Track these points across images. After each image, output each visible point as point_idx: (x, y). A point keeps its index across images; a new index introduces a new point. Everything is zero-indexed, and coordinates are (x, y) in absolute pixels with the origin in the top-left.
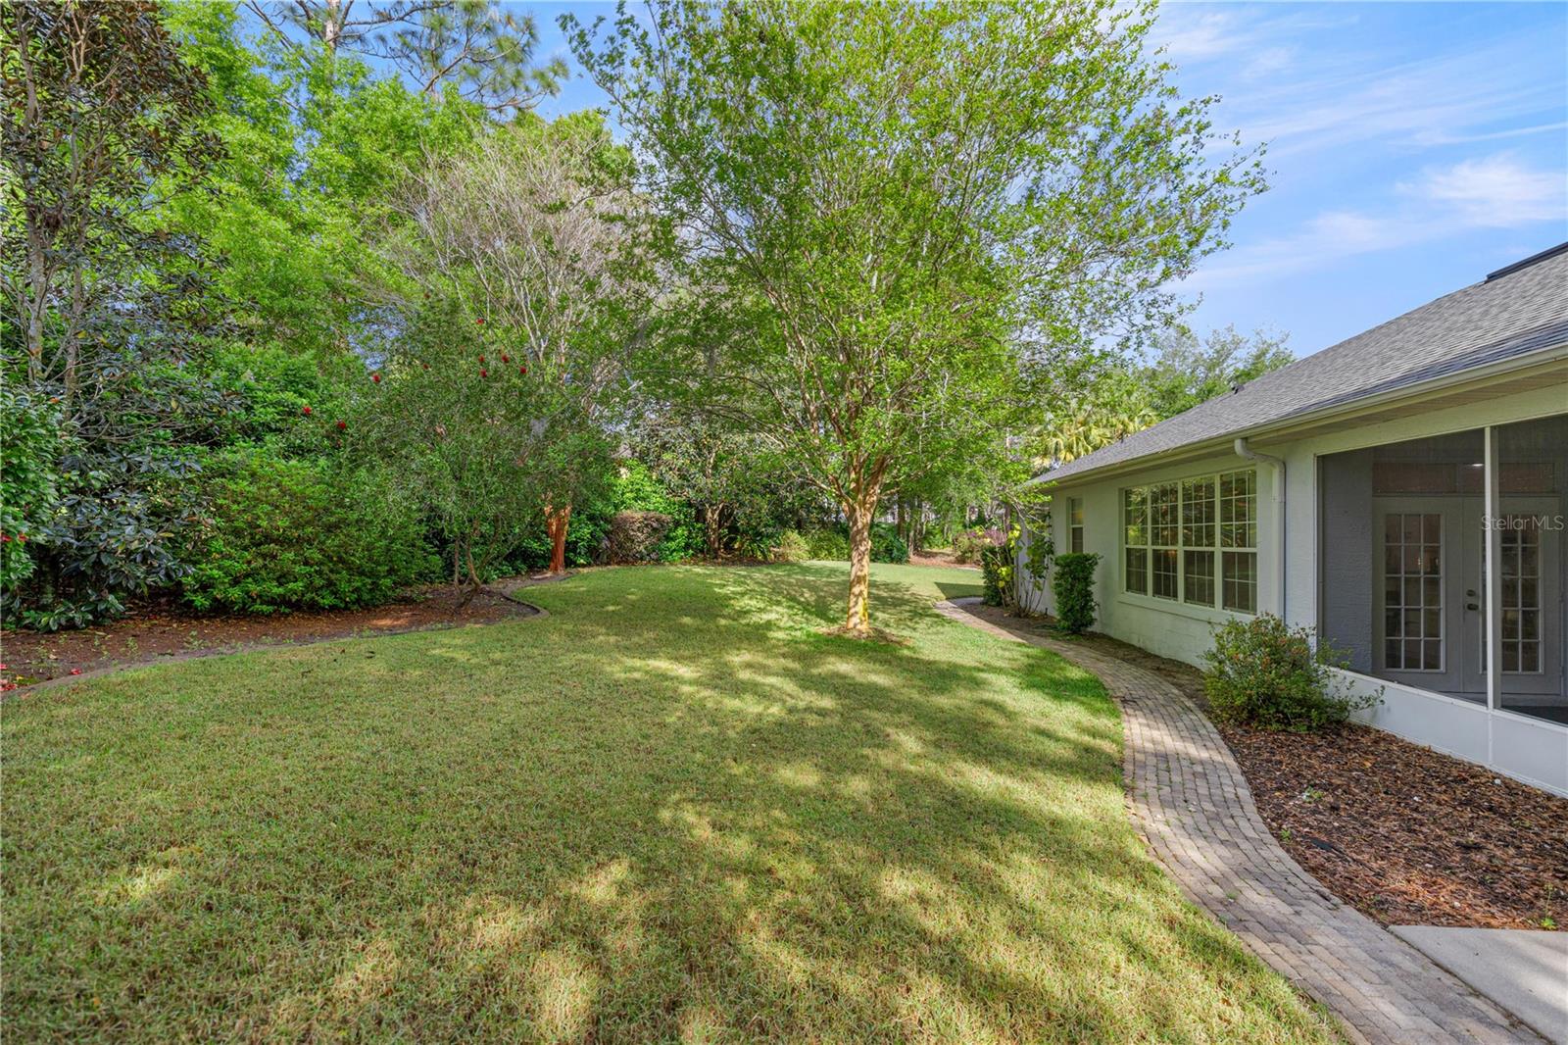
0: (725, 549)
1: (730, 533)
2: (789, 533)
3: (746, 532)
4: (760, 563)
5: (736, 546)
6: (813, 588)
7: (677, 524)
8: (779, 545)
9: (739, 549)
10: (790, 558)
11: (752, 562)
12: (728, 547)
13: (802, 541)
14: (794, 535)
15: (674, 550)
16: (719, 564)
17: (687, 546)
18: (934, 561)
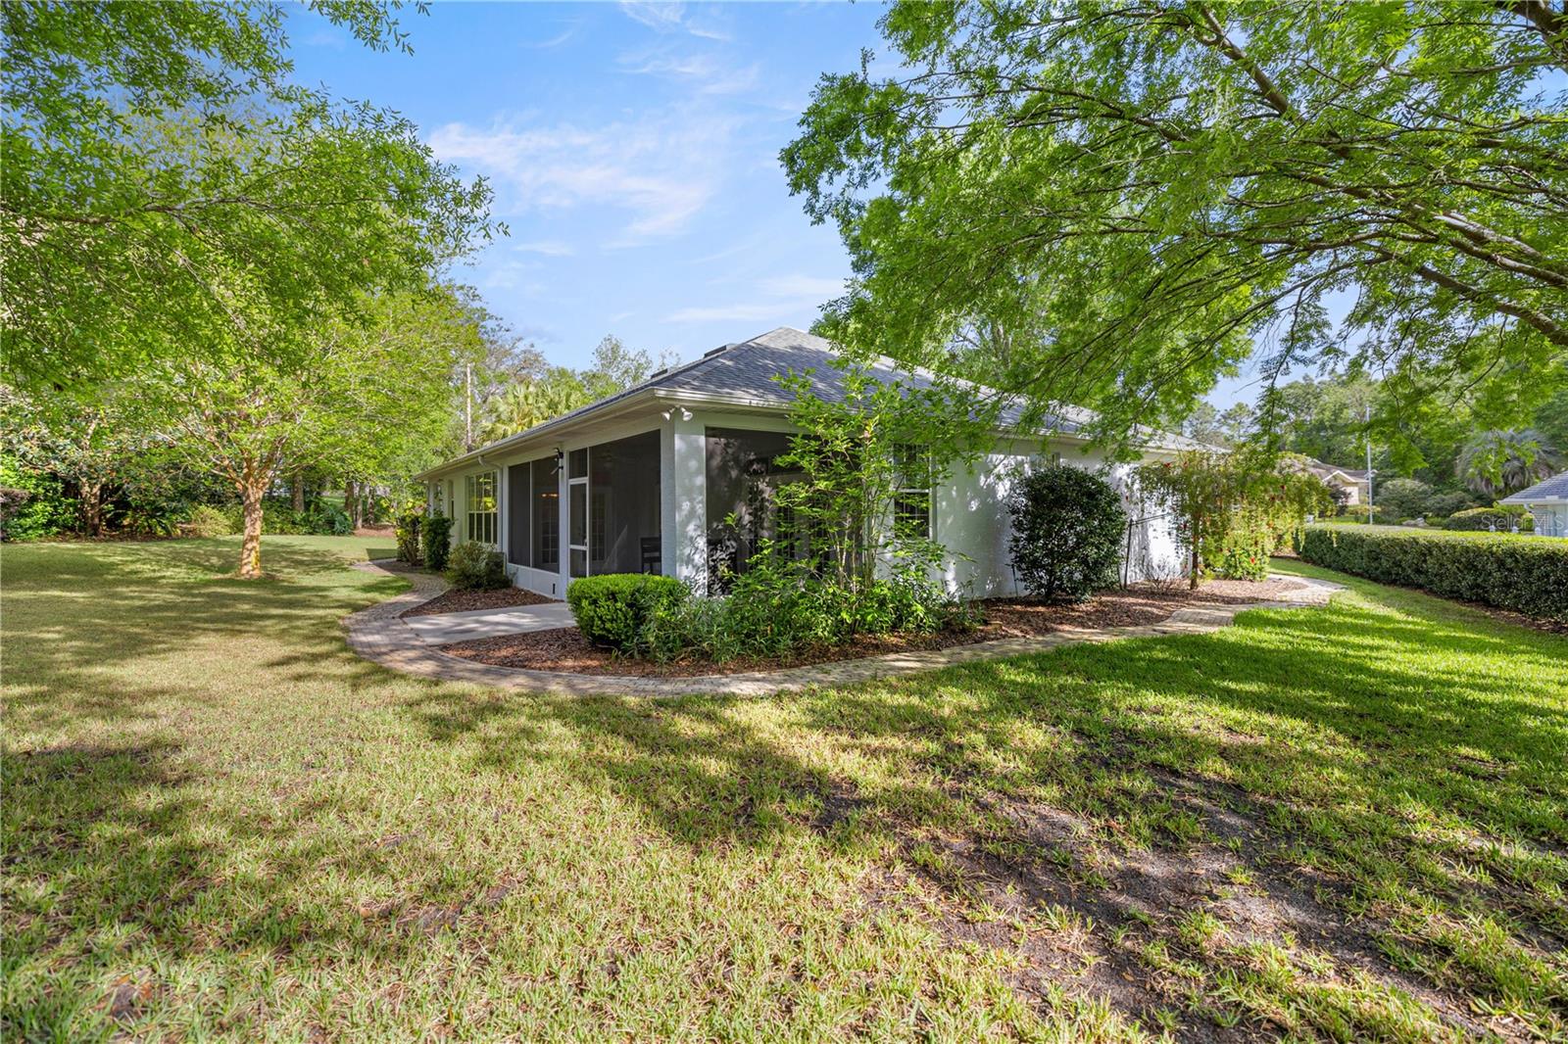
0: (108, 525)
1: (116, 508)
2: (202, 508)
3: (142, 508)
4: (161, 539)
5: (125, 523)
6: (219, 555)
7: (33, 499)
8: (189, 522)
9: (130, 526)
10: (204, 534)
11: (150, 536)
12: (111, 524)
13: (220, 516)
14: (207, 510)
15: (30, 528)
16: (101, 541)
17: (50, 523)
18: (383, 532)
